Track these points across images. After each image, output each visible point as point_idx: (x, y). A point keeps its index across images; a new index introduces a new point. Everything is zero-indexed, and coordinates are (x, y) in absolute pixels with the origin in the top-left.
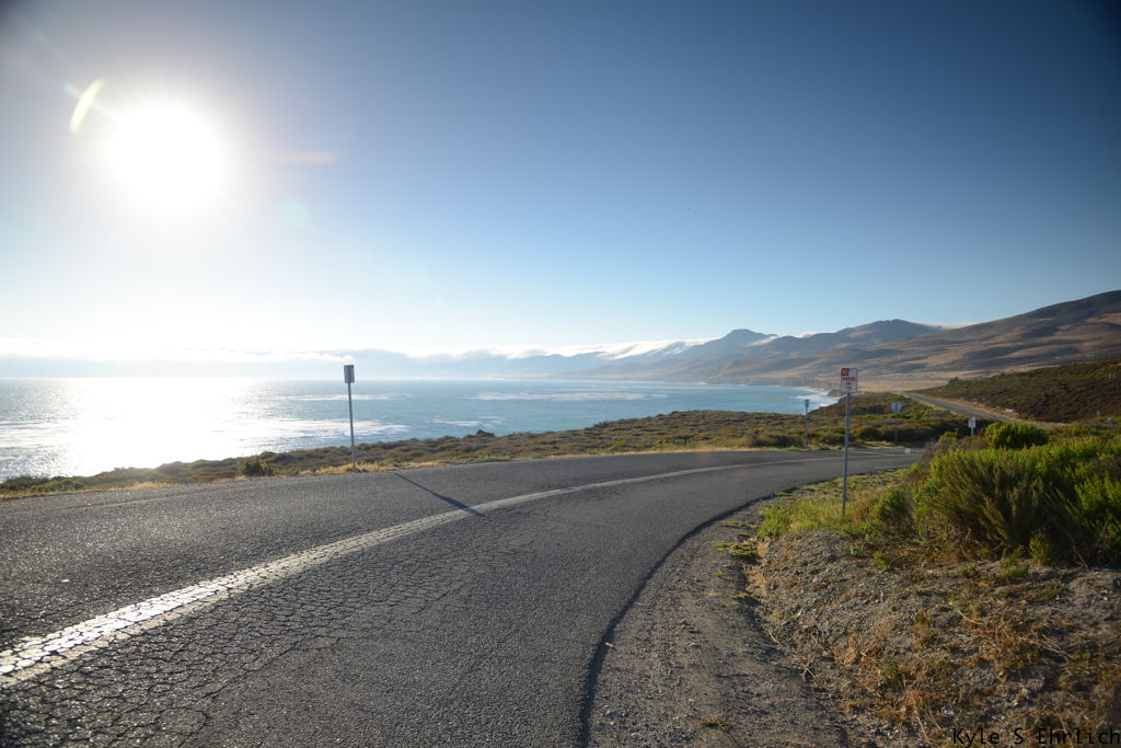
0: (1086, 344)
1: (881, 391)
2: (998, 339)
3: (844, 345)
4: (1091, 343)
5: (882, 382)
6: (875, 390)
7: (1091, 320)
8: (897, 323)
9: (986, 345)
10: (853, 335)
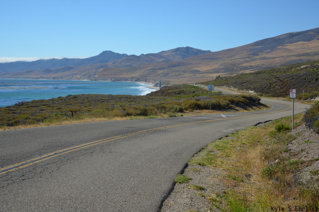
0: (277, 59)
1: (181, 83)
2: (237, 57)
3: (161, 60)
4: (279, 59)
5: (180, 79)
6: (178, 83)
7: (279, 47)
8: (188, 49)
9: (231, 60)
10: (166, 54)
